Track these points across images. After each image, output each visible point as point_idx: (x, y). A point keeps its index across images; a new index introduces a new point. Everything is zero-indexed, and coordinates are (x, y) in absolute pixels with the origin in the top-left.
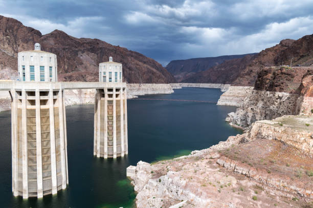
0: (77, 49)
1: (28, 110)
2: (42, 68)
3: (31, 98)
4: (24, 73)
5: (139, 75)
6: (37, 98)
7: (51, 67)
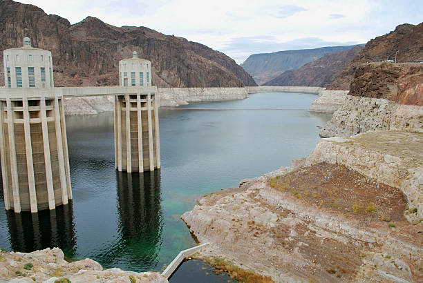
0: (115, 42)
1: (15, 125)
2: (31, 69)
3: (18, 109)
4: (9, 77)
5: (201, 76)
6: (25, 109)
7: (43, 69)
